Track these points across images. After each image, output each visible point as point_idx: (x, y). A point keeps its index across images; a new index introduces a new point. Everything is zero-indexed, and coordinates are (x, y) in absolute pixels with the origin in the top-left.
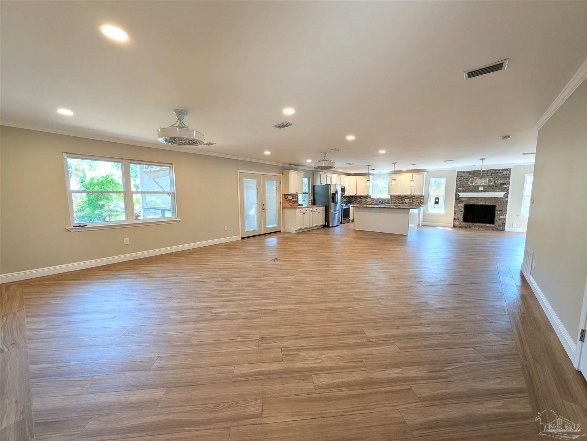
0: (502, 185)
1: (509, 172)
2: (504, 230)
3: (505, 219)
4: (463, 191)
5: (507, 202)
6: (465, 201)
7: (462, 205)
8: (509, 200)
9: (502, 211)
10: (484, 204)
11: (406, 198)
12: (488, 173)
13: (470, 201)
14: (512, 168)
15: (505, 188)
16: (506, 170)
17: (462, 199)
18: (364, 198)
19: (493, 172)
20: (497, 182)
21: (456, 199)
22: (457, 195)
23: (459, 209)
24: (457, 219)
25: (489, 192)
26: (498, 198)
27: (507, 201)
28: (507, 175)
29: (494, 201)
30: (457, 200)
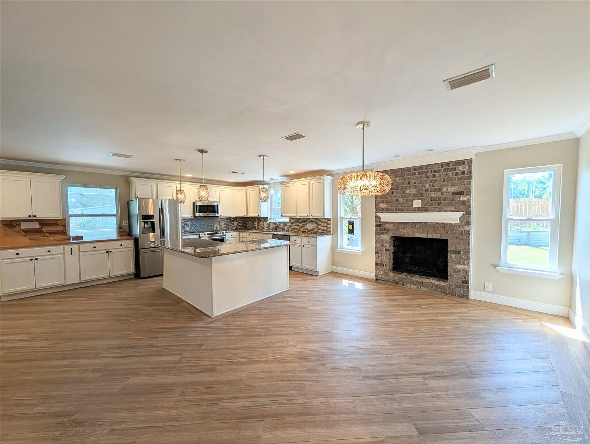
0: (457, 196)
1: (467, 168)
2: (466, 296)
3: (467, 272)
4: (388, 210)
5: (468, 233)
6: (391, 229)
7: (386, 237)
8: (473, 229)
9: (459, 253)
10: (424, 236)
11: (308, 223)
12: (427, 172)
13: (401, 230)
14: (473, 158)
15: (463, 203)
16: (461, 163)
17: (387, 226)
18: (261, 221)
19: (437, 169)
20: (445, 190)
21: (377, 226)
22: (378, 218)
23: (383, 245)
24: (381, 266)
25: (432, 211)
26: (450, 223)
27: (469, 231)
28: (463, 173)
29: (443, 231)
30: (379, 228)
